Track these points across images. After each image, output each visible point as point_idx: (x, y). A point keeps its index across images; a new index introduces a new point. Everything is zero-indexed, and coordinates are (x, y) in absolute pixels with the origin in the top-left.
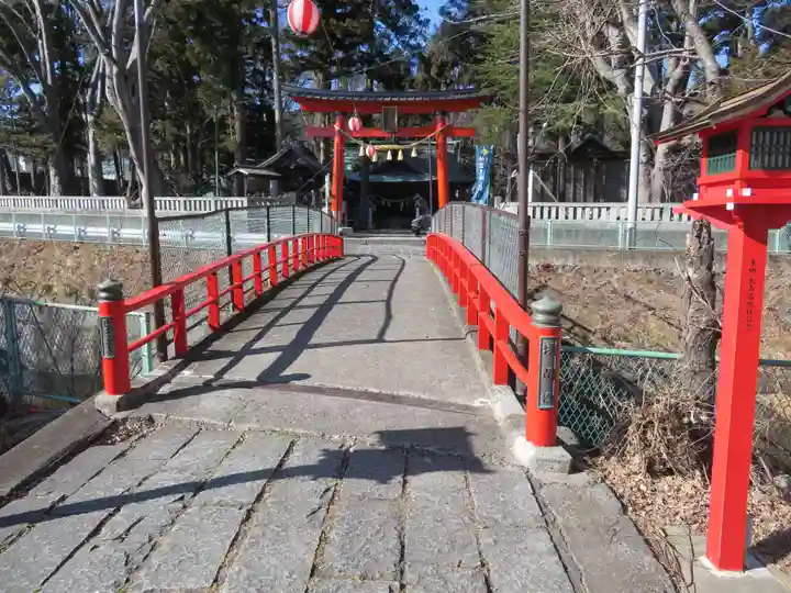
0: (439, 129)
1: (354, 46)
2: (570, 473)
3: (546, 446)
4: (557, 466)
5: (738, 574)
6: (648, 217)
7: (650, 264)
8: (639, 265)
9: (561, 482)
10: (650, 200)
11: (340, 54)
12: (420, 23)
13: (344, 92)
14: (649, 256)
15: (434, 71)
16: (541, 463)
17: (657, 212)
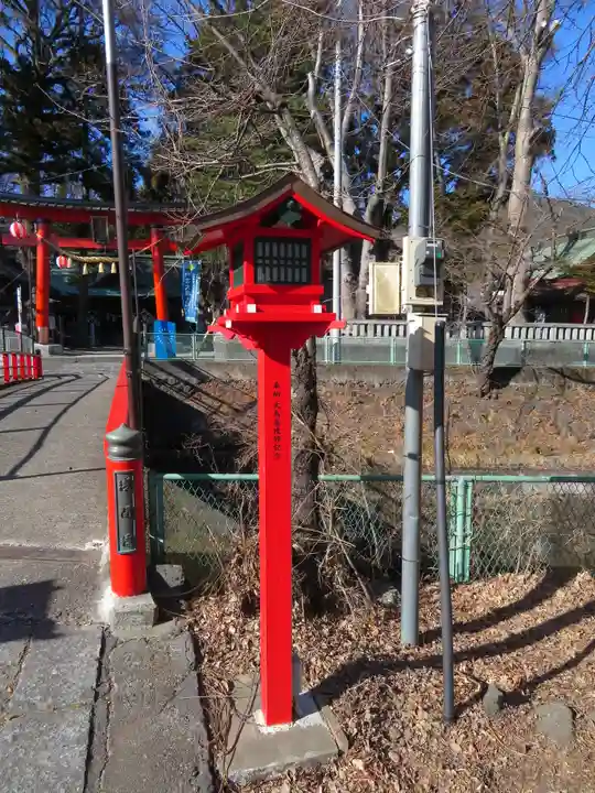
0: (154, 242)
1: (64, 150)
2: (154, 625)
3: (130, 595)
4: (140, 619)
5: (284, 727)
6: (355, 333)
7: (354, 377)
8: (344, 378)
9: (138, 637)
10: (356, 317)
11: (48, 158)
12: (142, 133)
13: (62, 199)
14: (353, 370)
15: (154, 184)
16: (120, 616)
17: (362, 328)
